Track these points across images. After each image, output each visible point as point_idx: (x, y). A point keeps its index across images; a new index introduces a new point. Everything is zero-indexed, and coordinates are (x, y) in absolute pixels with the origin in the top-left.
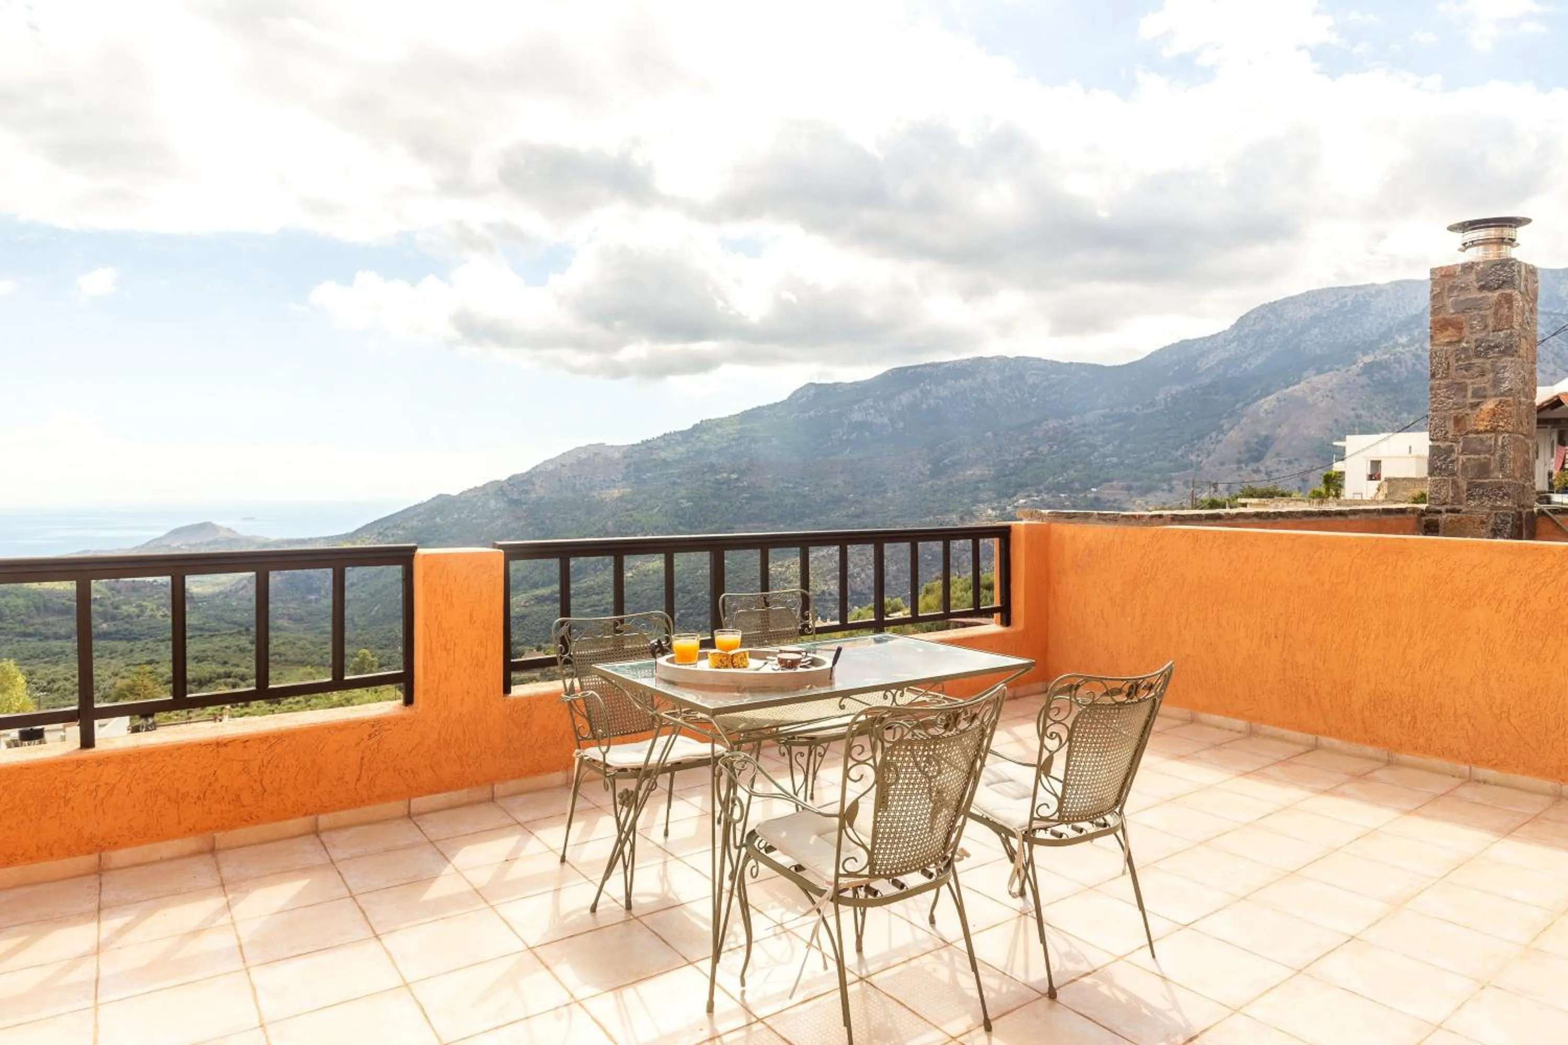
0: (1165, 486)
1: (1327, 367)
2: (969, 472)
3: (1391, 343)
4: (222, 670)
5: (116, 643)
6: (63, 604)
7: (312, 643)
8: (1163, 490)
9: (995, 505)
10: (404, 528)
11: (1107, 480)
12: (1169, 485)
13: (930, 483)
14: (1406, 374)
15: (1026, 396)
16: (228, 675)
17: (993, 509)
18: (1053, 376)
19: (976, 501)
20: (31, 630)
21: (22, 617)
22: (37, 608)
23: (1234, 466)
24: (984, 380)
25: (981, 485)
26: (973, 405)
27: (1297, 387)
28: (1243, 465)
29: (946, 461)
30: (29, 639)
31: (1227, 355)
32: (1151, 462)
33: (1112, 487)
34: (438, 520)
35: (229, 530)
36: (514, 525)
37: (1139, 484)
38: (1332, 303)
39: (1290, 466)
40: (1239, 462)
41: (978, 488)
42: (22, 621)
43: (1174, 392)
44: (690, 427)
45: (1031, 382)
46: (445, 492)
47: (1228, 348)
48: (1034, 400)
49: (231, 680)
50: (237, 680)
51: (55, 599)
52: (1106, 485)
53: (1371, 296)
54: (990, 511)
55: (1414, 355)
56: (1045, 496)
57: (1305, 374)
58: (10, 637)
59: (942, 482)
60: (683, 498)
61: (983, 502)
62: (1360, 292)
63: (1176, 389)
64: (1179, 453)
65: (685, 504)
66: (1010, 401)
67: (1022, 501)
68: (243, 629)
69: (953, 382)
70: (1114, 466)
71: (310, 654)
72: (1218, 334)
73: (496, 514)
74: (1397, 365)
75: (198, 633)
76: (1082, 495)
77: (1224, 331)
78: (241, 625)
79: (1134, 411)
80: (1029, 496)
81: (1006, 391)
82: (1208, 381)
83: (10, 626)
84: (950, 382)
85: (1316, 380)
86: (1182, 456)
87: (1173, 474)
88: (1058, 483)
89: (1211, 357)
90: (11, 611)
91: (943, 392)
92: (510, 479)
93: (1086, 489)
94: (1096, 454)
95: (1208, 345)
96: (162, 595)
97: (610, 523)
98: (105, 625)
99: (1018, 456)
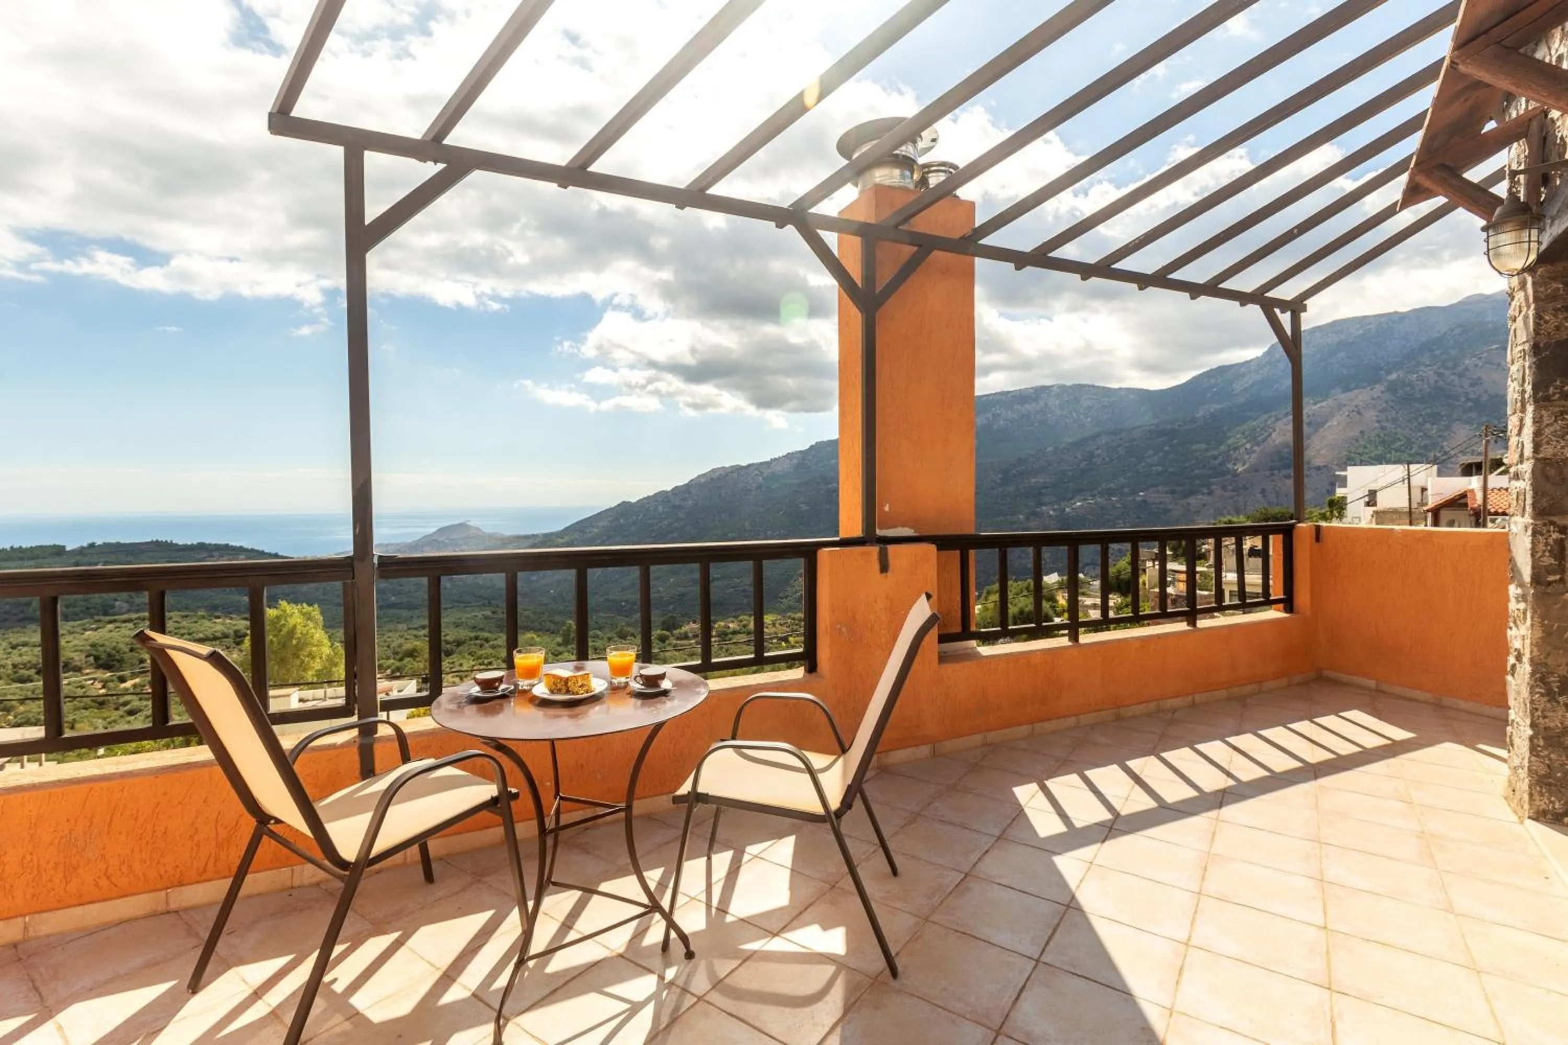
0: (1205, 490)
1: (1352, 386)
2: (1033, 480)
3: (1413, 362)
4: (472, 635)
5: (401, 611)
7: (534, 613)
8: (1203, 494)
9: (1056, 507)
10: (598, 527)
11: (1152, 486)
12: (1209, 489)
13: (1000, 489)
14: (1428, 390)
15: (1082, 416)
16: (477, 638)
17: (1054, 510)
18: (1106, 399)
19: (1040, 504)
23: (1268, 473)
24: (1046, 404)
25: (1044, 491)
26: (1036, 424)
27: (1324, 404)
28: (1276, 472)
29: (1014, 471)
31: (1259, 377)
32: (1193, 470)
33: (1158, 492)
34: (622, 521)
35: (477, 529)
36: (676, 525)
37: (1181, 488)
38: (1358, 330)
39: (1319, 472)
40: (1272, 469)
41: (1040, 493)
43: (1212, 410)
44: (807, 447)
45: (1085, 405)
46: (626, 500)
47: (1261, 372)
48: (1089, 420)
49: (478, 642)
50: (483, 642)
52: (1151, 490)
53: (1394, 322)
54: (1051, 512)
55: (1436, 372)
56: (1099, 500)
57: (1333, 392)
59: (1011, 489)
60: (802, 503)
61: (1045, 504)
62: (1384, 319)
63: (1214, 407)
64: (1217, 462)
65: (804, 508)
66: (1068, 421)
67: (1079, 504)
68: (487, 601)
69: (1019, 407)
70: (1159, 474)
71: (532, 622)
72: (1251, 361)
73: (663, 516)
74: (1419, 383)
75: (456, 604)
76: (1131, 498)
77: (1257, 358)
78: (485, 599)
79: (1177, 427)
80: (1085, 499)
81: (1064, 413)
82: (1243, 400)
84: (1017, 407)
85: (1343, 397)
86: (1220, 464)
87: (1212, 480)
88: (1110, 488)
89: (1246, 380)
91: (1010, 415)
92: (673, 489)
93: (1135, 492)
94: (1143, 464)
95: (1242, 370)
97: (747, 524)
98: (393, 598)
99: (1075, 467)
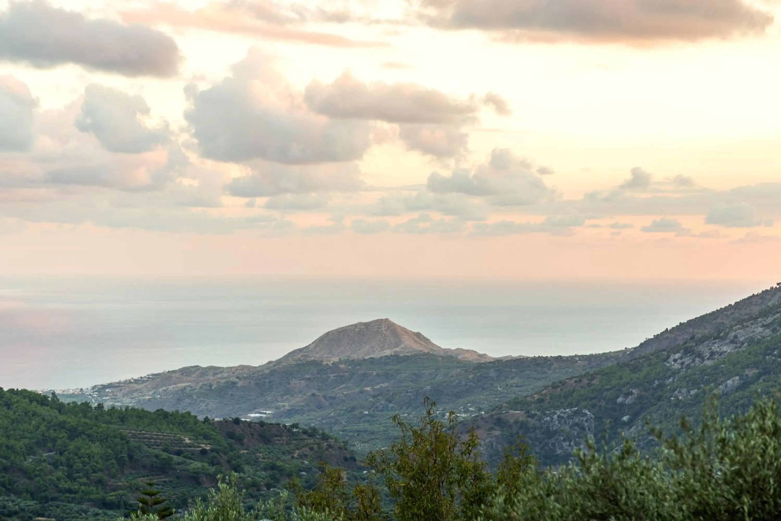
6: (157, 456)
20: (111, 497)
21: (99, 474)
22: (121, 462)
30: (110, 512)
42: (100, 482)
51: (145, 448)
58: (84, 507)
83: (83, 487)
90: (84, 464)
96: (306, 451)
